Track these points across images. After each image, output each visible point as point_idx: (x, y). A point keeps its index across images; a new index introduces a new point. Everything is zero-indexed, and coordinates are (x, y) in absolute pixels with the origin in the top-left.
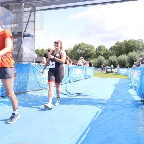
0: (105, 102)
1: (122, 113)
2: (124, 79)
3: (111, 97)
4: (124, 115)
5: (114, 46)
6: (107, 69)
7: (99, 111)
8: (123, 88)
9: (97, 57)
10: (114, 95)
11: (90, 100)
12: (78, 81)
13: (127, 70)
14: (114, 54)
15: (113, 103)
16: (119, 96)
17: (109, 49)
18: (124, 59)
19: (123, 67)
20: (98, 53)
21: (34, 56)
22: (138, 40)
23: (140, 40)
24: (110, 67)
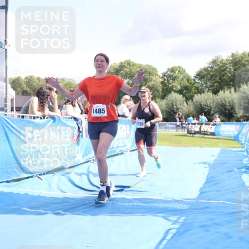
0: (186, 207)
1: (226, 234)
2: (233, 149)
3: (200, 194)
4: (230, 237)
5: (206, 69)
6: (189, 124)
7: (170, 229)
8: (229, 171)
9: (165, 95)
10: (207, 189)
11: (148, 203)
12: (118, 154)
13: (238, 127)
14: (206, 87)
15: (205, 209)
16: (218, 191)
17: (194, 76)
18: (230, 99)
19: (227, 120)
20: (167, 84)
21: (6, 93)
24: (197, 120)
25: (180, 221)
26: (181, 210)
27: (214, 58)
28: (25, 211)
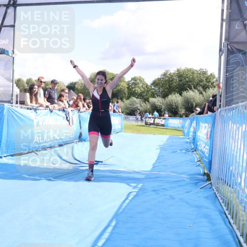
0: (143, 176)
1: (171, 196)
3: (153, 167)
4: (174, 199)
5: (158, 79)
6: (146, 118)
7: (131, 192)
8: (173, 152)
9: (130, 97)
10: (158, 164)
11: (115, 173)
13: (181, 121)
14: (159, 92)
15: (156, 178)
16: (165, 166)
17: (151, 84)
18: (176, 101)
20: (131, 89)
21: (13, 91)
22: (199, 69)
23: (203, 69)
24: (152, 115)
25: (138, 186)
26: (139, 179)
27: (165, 72)
28: (25, 177)
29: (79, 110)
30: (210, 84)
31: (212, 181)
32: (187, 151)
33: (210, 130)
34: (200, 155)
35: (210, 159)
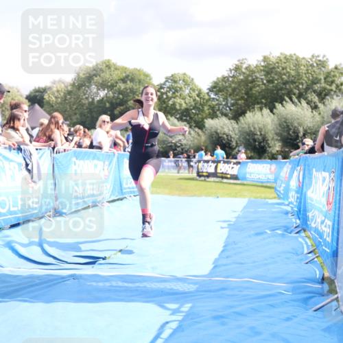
0: (192, 288)
1: (252, 328)
3: (214, 268)
5: (224, 79)
6: (199, 161)
7: (167, 323)
8: (258, 234)
10: (225, 261)
12: (89, 207)
13: (274, 167)
14: (226, 105)
16: (242, 264)
17: (208, 89)
18: (261, 125)
19: (257, 157)
20: (166, 100)
22: (310, 57)
23: (318, 56)
24: (211, 155)
25: (183, 309)
26: (186, 293)
27: (237, 63)
29: (54, 148)
30: (334, 87)
31: (339, 295)
32: (286, 231)
33: (332, 185)
34: (314, 240)
35: (335, 249)
